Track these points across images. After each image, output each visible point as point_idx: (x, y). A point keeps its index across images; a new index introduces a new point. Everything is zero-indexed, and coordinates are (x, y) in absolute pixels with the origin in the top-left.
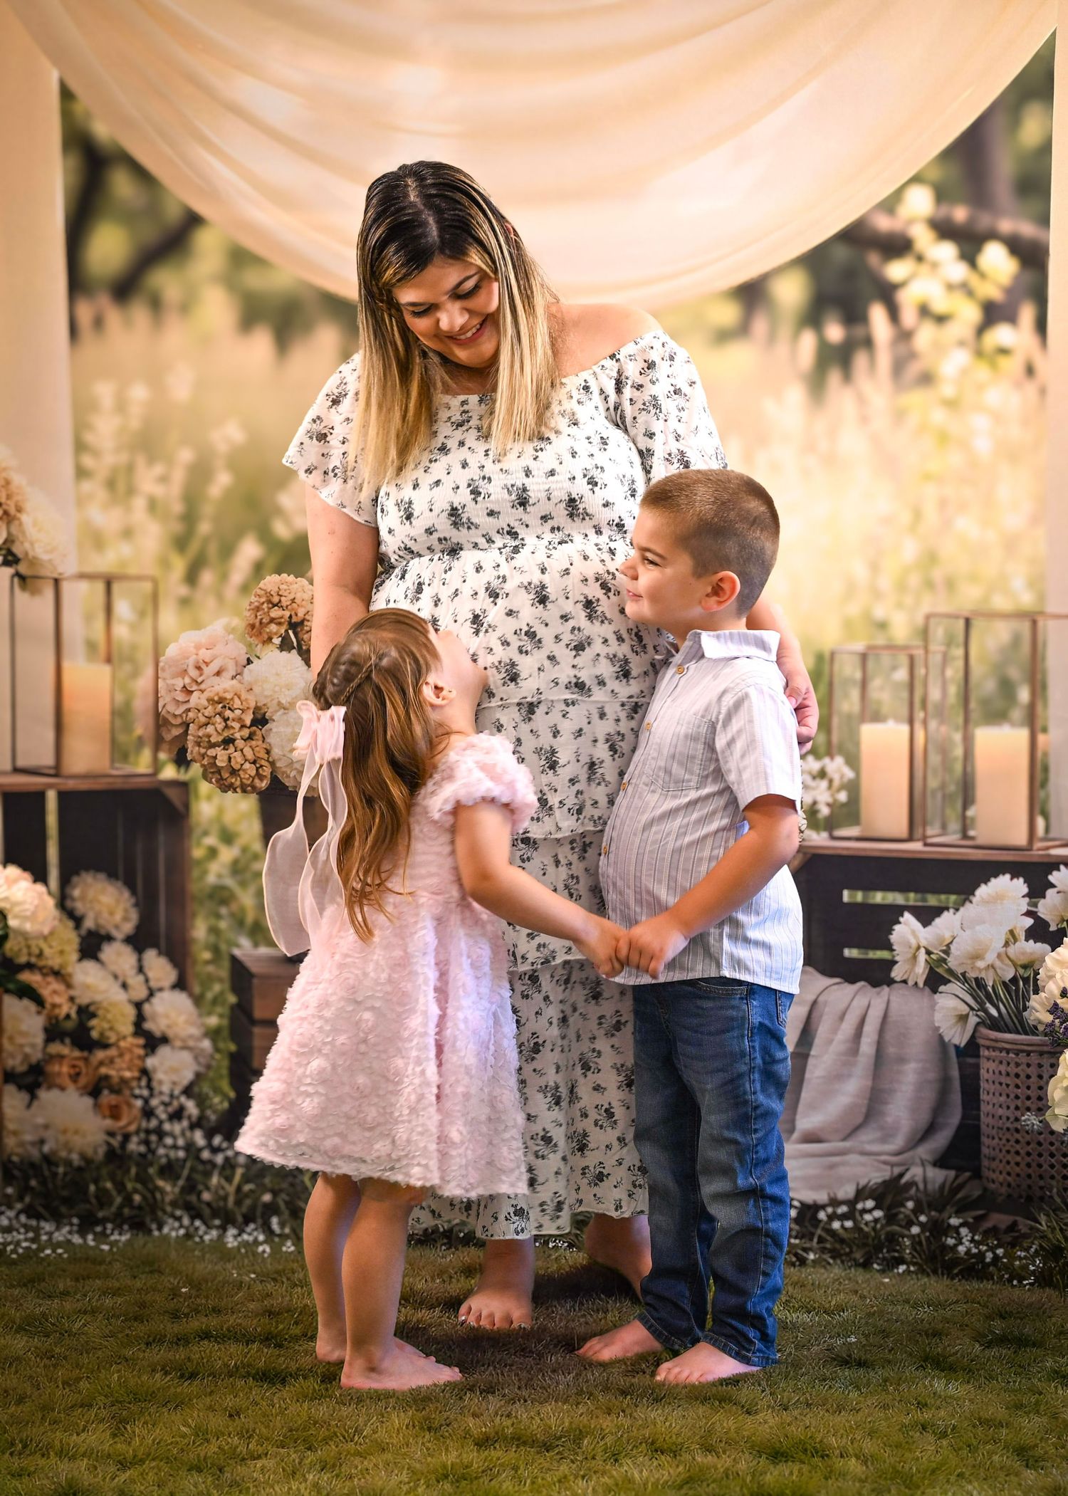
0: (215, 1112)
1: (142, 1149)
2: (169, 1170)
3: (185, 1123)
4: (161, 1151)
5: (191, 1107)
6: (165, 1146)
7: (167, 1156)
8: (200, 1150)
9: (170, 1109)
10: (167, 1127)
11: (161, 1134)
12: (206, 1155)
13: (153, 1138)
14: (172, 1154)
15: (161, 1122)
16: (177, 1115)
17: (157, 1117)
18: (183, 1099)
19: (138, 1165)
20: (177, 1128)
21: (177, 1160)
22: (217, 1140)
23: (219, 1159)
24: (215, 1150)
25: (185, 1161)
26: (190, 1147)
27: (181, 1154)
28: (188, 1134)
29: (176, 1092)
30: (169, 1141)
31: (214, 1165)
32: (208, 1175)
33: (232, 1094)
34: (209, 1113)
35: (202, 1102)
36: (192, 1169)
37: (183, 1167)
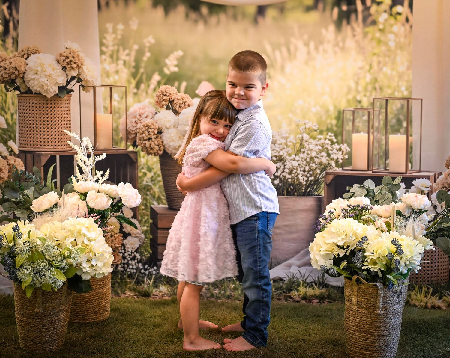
0: (145, 257)
1: (122, 269)
2: (131, 276)
3: (136, 261)
4: (128, 270)
5: (138, 256)
6: (129, 268)
7: (130, 271)
8: (141, 269)
9: (131, 257)
10: (130, 262)
11: (128, 265)
12: (143, 271)
13: (126, 266)
14: (132, 271)
15: (128, 261)
16: (134, 258)
17: (127, 259)
18: (135, 253)
19: (121, 275)
20: (133, 263)
21: (134, 273)
22: (146, 266)
23: (147, 272)
24: (146, 270)
25: (136, 273)
26: (137, 268)
27: (135, 271)
28: (137, 264)
29: (133, 251)
30: (131, 267)
31: (145, 274)
32: (143, 277)
33: (151, 252)
34: (144, 257)
35: (141, 254)
36: (138, 276)
37: (136, 275)
